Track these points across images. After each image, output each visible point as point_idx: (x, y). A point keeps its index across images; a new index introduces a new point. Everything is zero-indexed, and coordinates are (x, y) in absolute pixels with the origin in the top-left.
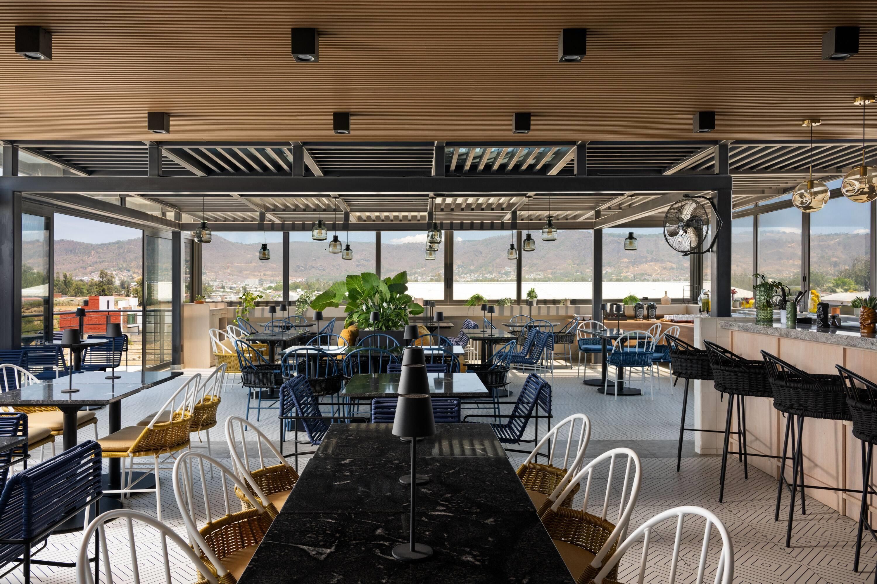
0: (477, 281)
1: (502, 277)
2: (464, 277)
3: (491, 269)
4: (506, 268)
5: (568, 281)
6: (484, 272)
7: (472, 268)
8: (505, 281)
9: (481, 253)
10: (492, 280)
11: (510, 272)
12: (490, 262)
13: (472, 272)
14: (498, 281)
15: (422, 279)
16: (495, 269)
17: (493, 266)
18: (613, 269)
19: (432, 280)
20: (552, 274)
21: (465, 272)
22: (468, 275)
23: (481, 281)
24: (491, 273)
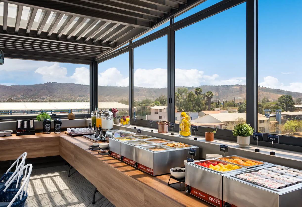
0: (29, 101)
1: (41, 100)
2: (24, 100)
3: (36, 97)
4: (43, 97)
5: (68, 102)
6: (33, 98)
7: (28, 96)
8: (42, 102)
9: (32, 90)
10: (36, 101)
11: (45, 98)
12: (36, 94)
13: (28, 98)
14: (39, 101)
15: (3, 100)
16: (38, 97)
17: (37, 95)
18: (85, 97)
19: (8, 101)
20: (62, 99)
21: (25, 98)
22: (26, 99)
23: (31, 101)
24: (36, 98)
